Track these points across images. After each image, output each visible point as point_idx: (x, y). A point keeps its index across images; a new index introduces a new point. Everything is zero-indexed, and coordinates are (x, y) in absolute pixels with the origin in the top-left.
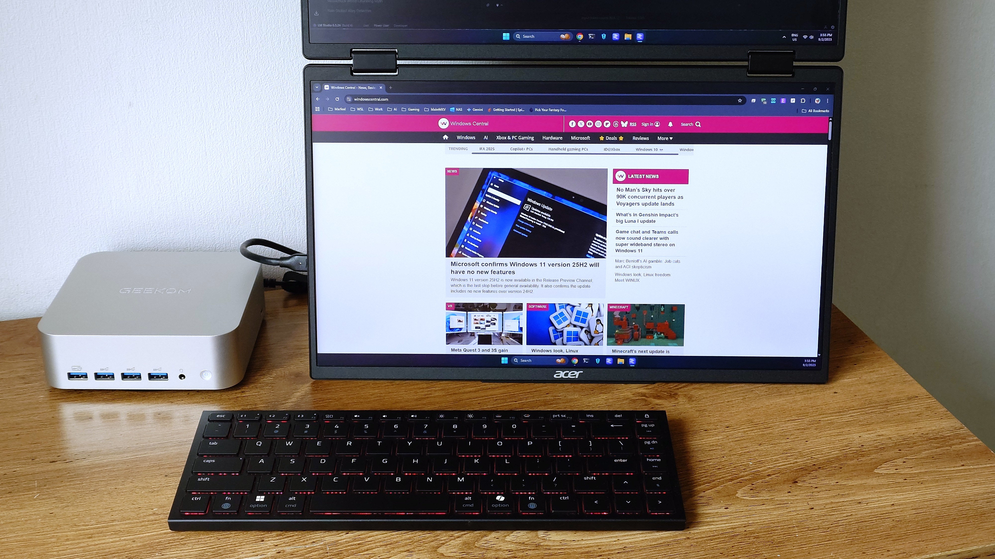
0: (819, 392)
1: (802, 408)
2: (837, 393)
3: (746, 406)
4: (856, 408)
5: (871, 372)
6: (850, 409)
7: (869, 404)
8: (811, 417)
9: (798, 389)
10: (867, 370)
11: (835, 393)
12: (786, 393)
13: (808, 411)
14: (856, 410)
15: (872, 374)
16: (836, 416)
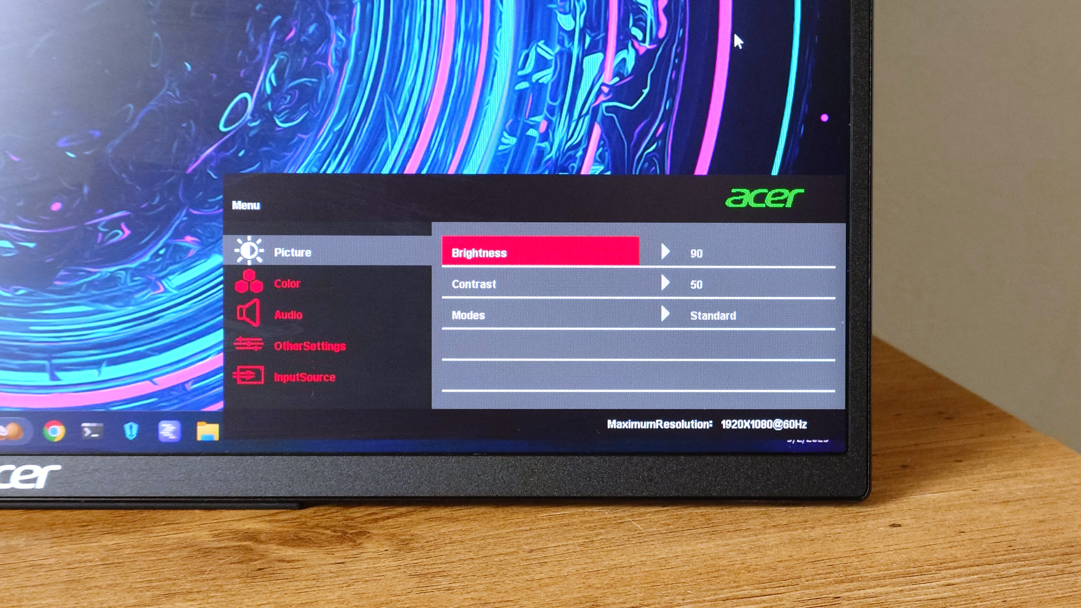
0: (842, 523)
1: (780, 564)
2: (899, 525)
3: (589, 561)
4: (963, 563)
5: (1009, 477)
6: (941, 565)
7: (1007, 552)
8: (808, 588)
9: (772, 517)
10: (995, 474)
11: (894, 526)
12: (732, 527)
13: (797, 574)
14: (964, 567)
15: (1011, 481)
16: (894, 585)
